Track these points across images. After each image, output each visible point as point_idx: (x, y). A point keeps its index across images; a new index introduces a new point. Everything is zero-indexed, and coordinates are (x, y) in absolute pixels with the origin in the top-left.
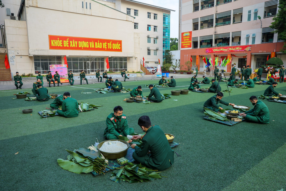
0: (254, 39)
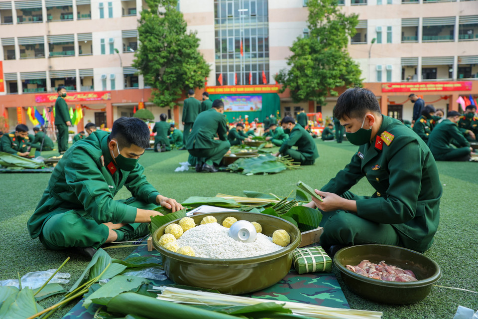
0: (113, 81)
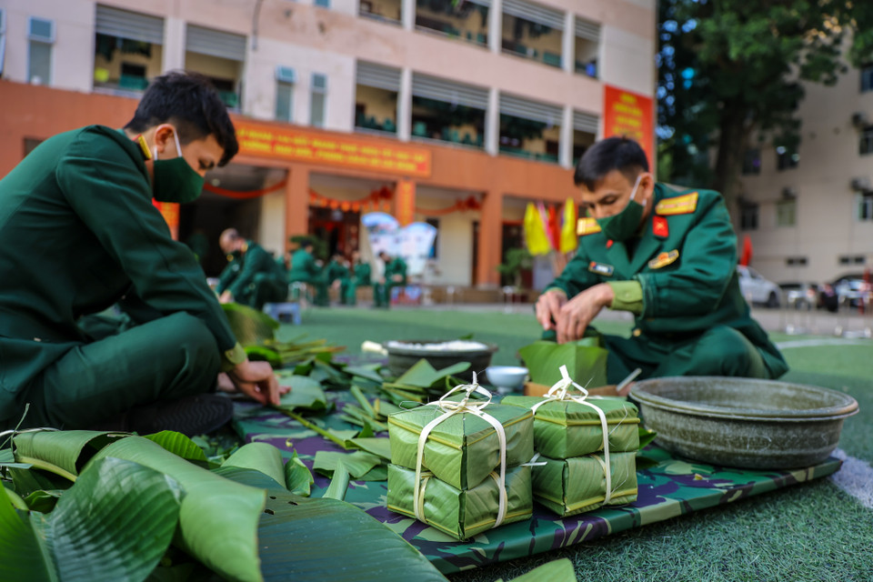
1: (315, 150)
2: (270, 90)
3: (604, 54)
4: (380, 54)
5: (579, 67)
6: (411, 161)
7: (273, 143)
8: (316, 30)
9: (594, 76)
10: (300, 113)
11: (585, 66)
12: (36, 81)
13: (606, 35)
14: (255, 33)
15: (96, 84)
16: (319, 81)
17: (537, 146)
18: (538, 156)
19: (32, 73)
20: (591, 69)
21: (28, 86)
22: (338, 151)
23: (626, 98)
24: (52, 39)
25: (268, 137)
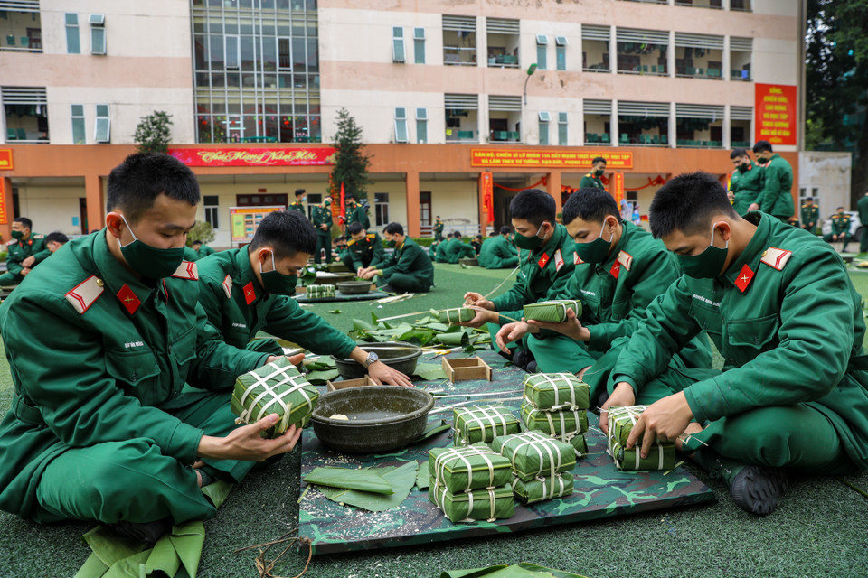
1: (564, 160)
2: (535, 127)
3: (755, 61)
4: (598, 93)
5: (735, 74)
6: (621, 160)
7: (540, 159)
8: (560, 85)
9: (748, 79)
10: (554, 139)
11: (741, 71)
12: (421, 142)
13: (757, 45)
14: (525, 94)
15: (448, 137)
16: (563, 117)
17: (704, 136)
18: (705, 144)
19: (419, 139)
20: (745, 73)
21: (418, 145)
22: (577, 159)
23: (773, 90)
24: (427, 118)
25: (538, 156)
